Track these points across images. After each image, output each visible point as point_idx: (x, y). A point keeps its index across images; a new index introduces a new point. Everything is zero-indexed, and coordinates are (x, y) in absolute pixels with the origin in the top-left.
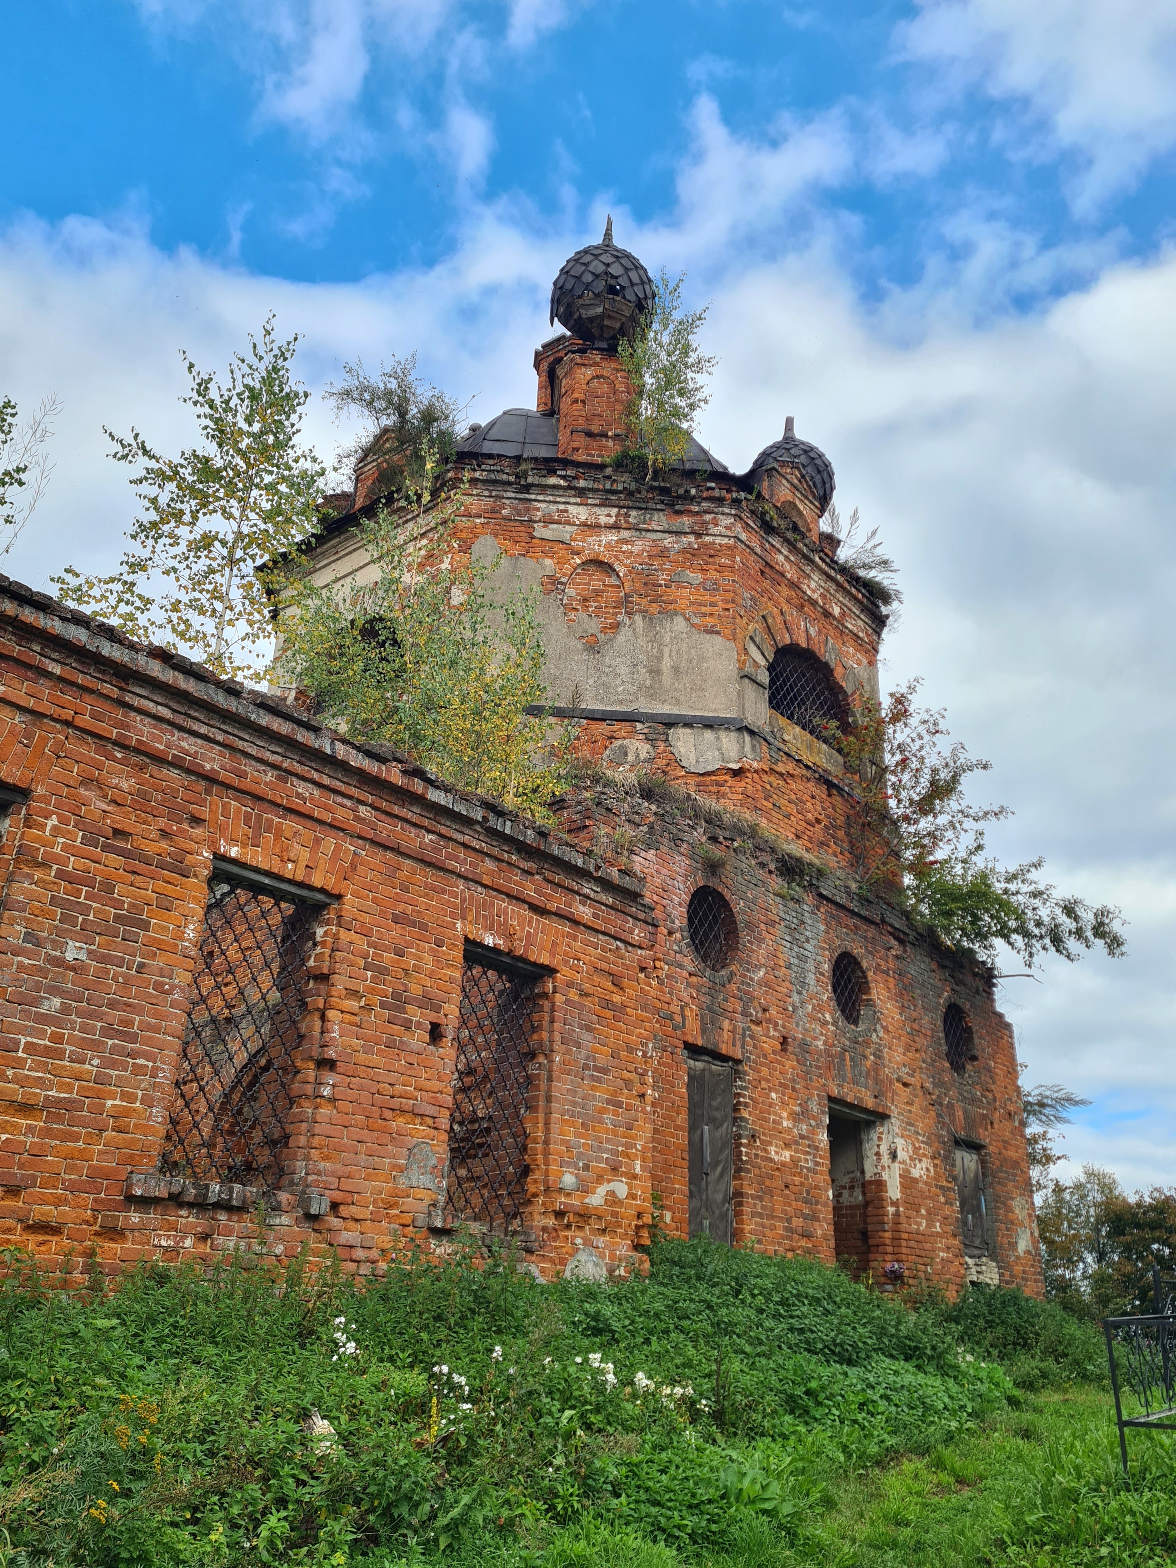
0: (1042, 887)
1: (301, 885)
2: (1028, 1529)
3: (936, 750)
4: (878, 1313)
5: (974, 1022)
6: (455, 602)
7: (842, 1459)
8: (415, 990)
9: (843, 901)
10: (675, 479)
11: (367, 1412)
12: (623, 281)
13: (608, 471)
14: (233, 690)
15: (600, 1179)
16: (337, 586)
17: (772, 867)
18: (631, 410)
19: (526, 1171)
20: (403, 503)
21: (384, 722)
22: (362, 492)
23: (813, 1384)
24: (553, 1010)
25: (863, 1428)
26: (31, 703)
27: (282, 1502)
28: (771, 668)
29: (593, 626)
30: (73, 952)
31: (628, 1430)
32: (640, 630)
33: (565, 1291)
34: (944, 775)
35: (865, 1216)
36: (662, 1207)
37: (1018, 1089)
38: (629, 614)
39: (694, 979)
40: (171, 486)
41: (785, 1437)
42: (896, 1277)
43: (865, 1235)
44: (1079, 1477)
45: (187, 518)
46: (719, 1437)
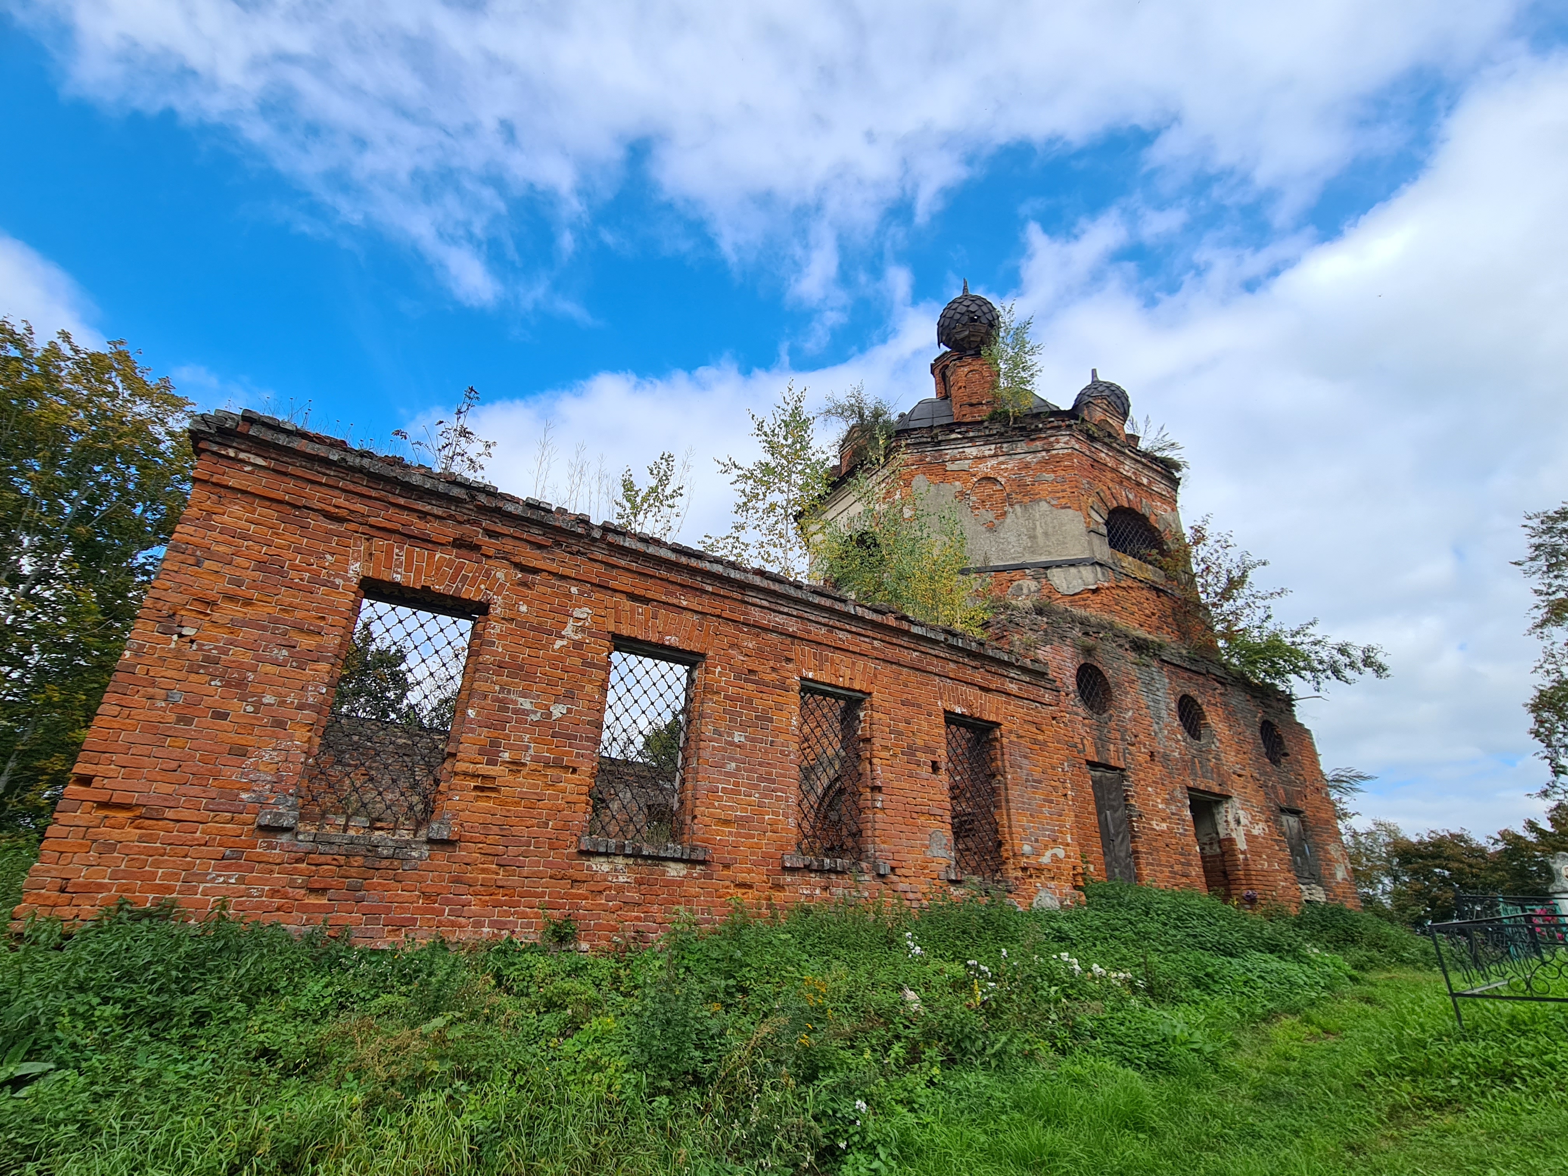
0: (1320, 638)
1: (848, 689)
2: (1389, 1065)
3: (1229, 558)
4: (1246, 923)
5: (1282, 730)
6: (906, 516)
7: (1238, 1017)
8: (920, 742)
9: (1178, 663)
10: (1028, 420)
11: (934, 987)
12: (979, 313)
13: (986, 424)
14: (798, 586)
15: (1046, 847)
16: (839, 518)
17: (1127, 646)
18: (994, 385)
19: (1000, 844)
20: (869, 465)
21: (876, 591)
22: (845, 464)
23: (1210, 970)
24: (1002, 748)
25: (1249, 997)
26: (700, 608)
27: (898, 1037)
28: (1107, 523)
29: (990, 516)
30: (738, 738)
31: (1094, 999)
32: (1019, 514)
33: (1036, 915)
34: (1236, 573)
35: (1223, 861)
36: (1087, 862)
37: (1321, 772)
38: (1011, 505)
39: (1087, 721)
40: (751, 482)
41: (1197, 1003)
42: (1251, 900)
43: (1225, 874)
44: (1424, 1031)
45: (761, 497)
46: (1152, 1003)
